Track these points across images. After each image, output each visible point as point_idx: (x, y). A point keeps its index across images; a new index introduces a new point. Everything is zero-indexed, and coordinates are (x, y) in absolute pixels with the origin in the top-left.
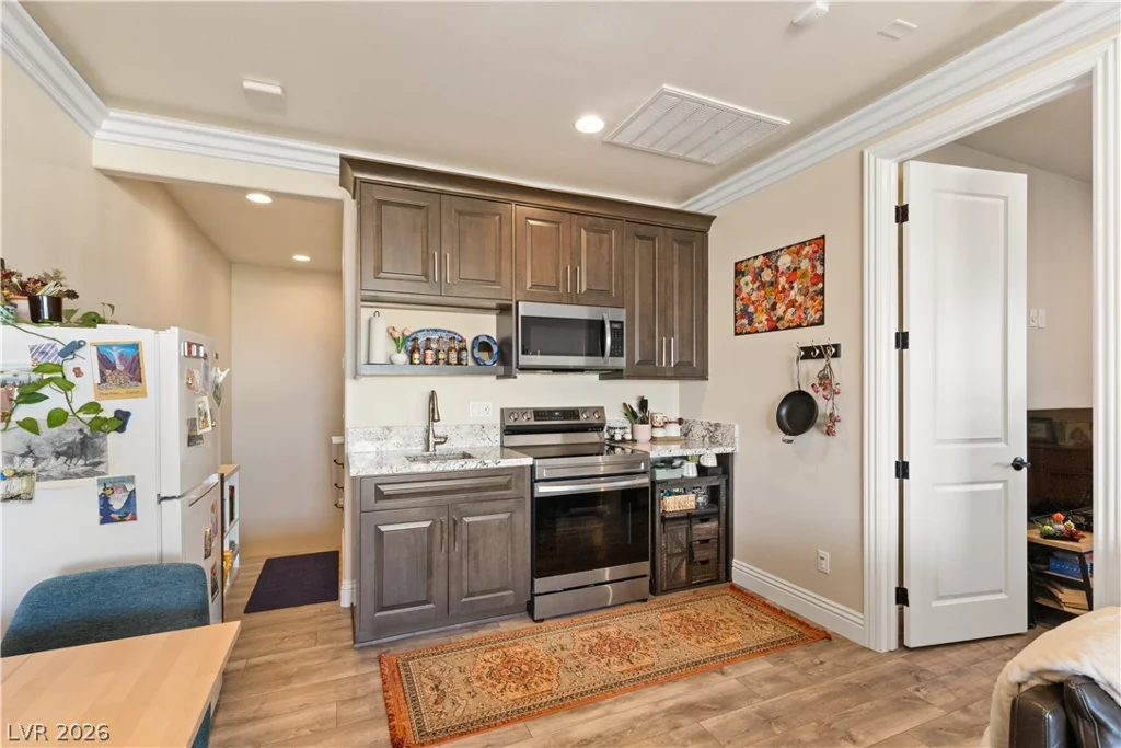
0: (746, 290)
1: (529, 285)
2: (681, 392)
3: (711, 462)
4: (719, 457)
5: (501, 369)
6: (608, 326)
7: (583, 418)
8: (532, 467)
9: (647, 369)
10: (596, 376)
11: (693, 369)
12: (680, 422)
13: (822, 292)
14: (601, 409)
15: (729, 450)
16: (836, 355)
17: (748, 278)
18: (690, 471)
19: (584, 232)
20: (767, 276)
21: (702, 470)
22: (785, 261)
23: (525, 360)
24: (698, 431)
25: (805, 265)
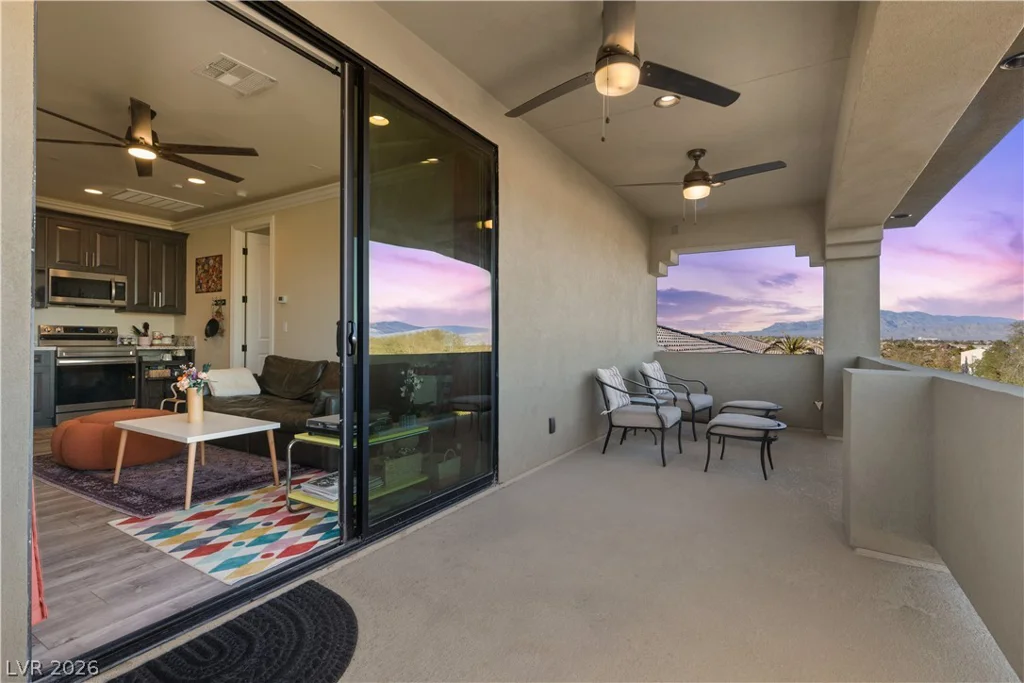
0: (200, 272)
1: (58, 260)
2: (176, 322)
3: (181, 354)
4: (186, 351)
5: (38, 304)
6: (113, 285)
7: (101, 333)
8: (56, 352)
9: (144, 307)
10: (113, 311)
11: (176, 307)
12: (173, 337)
13: (221, 277)
14: (115, 328)
15: (191, 348)
16: (224, 304)
17: (200, 267)
18: (168, 358)
19: (98, 236)
20: (206, 267)
21: (175, 358)
22: (211, 262)
23: (52, 299)
24: (181, 341)
25: (217, 266)
